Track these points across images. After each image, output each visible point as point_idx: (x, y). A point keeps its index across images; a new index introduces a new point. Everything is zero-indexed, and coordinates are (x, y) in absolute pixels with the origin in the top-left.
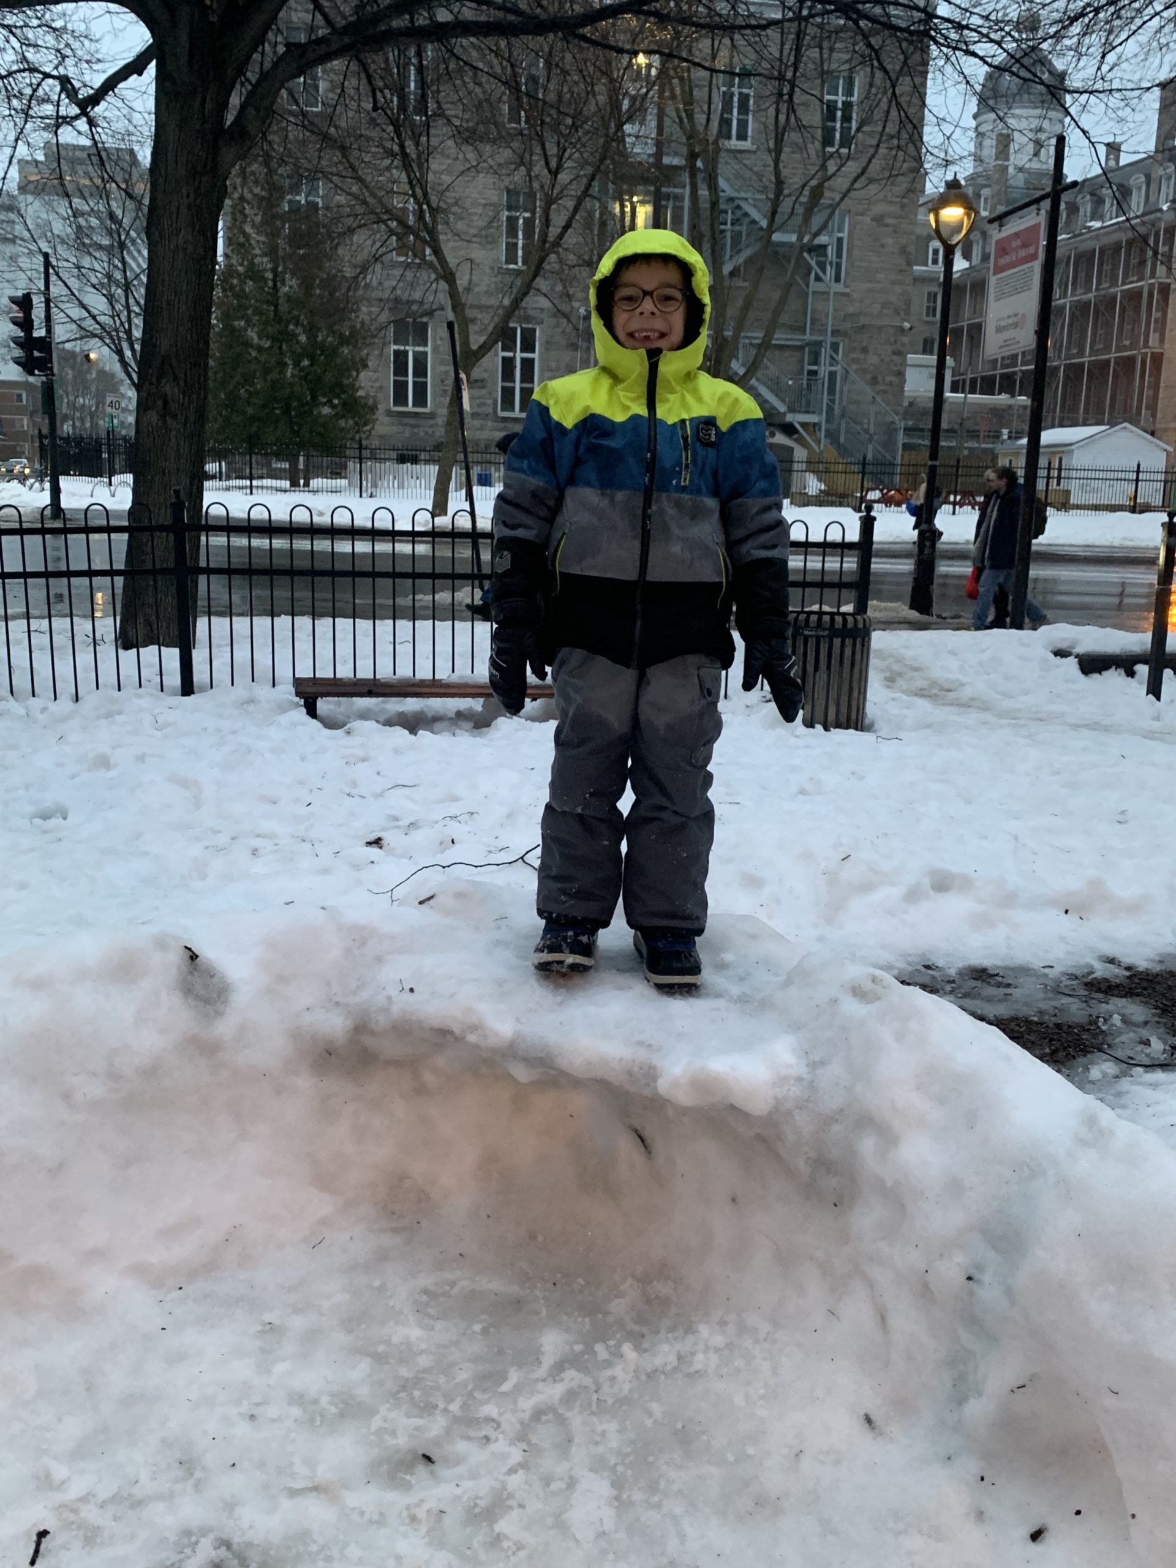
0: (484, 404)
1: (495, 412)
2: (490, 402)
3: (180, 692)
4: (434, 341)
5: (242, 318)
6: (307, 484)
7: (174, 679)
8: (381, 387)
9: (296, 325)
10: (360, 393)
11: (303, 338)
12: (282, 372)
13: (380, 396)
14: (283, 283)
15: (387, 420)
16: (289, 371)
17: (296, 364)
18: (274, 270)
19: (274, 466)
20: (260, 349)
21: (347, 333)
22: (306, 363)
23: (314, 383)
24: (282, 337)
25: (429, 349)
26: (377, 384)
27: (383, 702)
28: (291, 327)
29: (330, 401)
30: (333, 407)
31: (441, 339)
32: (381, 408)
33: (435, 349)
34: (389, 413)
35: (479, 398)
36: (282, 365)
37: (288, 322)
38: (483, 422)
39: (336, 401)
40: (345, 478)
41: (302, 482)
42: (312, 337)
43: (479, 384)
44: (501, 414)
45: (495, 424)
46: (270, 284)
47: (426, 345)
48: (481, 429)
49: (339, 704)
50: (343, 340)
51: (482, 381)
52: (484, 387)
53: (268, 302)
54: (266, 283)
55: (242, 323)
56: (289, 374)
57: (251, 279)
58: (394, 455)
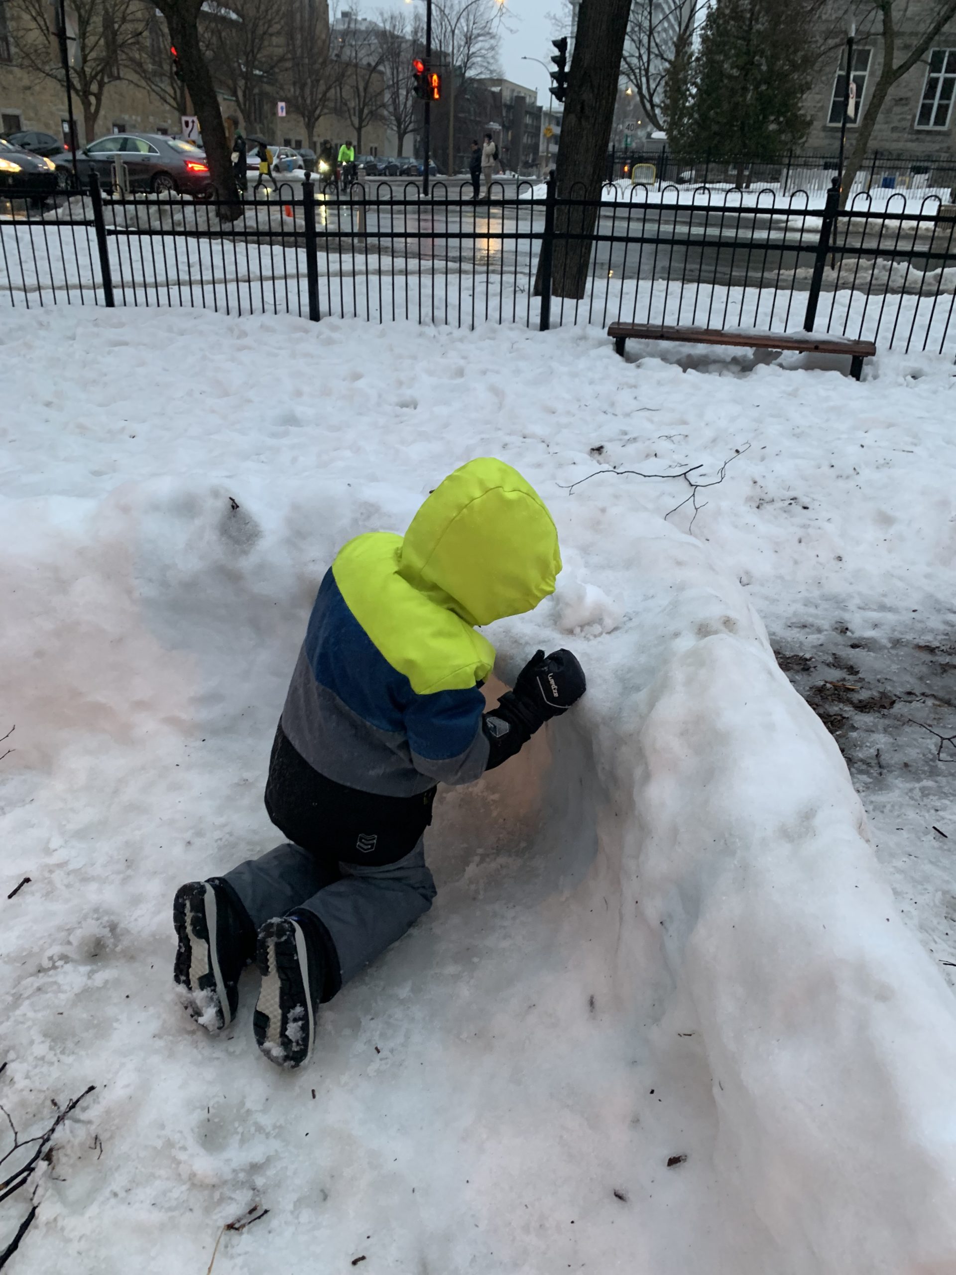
0: (904, 119)
1: (912, 126)
2: (909, 117)
3: (539, 327)
4: (872, 67)
5: (721, 53)
6: (748, 187)
7: (536, 319)
8: (822, 107)
9: (761, 57)
10: (801, 112)
11: (764, 68)
12: (744, 96)
13: (820, 114)
14: (757, 20)
15: (822, 134)
16: (750, 94)
17: (757, 87)
18: (752, 11)
19: (730, 173)
20: (730, 77)
21: (799, 62)
22: (764, 87)
23: (766, 105)
24: (747, 68)
25: (866, 73)
26: (820, 105)
27: (681, 346)
28: (757, 58)
29: (776, 119)
30: (779, 123)
31: (879, 64)
32: (817, 124)
33: (872, 74)
34: (825, 128)
35: (901, 114)
36: (745, 89)
37: (755, 53)
38: (900, 135)
39: (781, 119)
40: (778, 182)
41: (744, 185)
42: (771, 66)
43: (904, 102)
44: (917, 127)
45: (910, 136)
46: (747, 23)
47: (865, 70)
48: (898, 140)
49: (648, 345)
50: (795, 67)
51: (907, 99)
52: (906, 105)
53: (744, 39)
54: (744, 22)
55: (722, 58)
56: (749, 97)
57: (733, 19)
58: (822, 162)
